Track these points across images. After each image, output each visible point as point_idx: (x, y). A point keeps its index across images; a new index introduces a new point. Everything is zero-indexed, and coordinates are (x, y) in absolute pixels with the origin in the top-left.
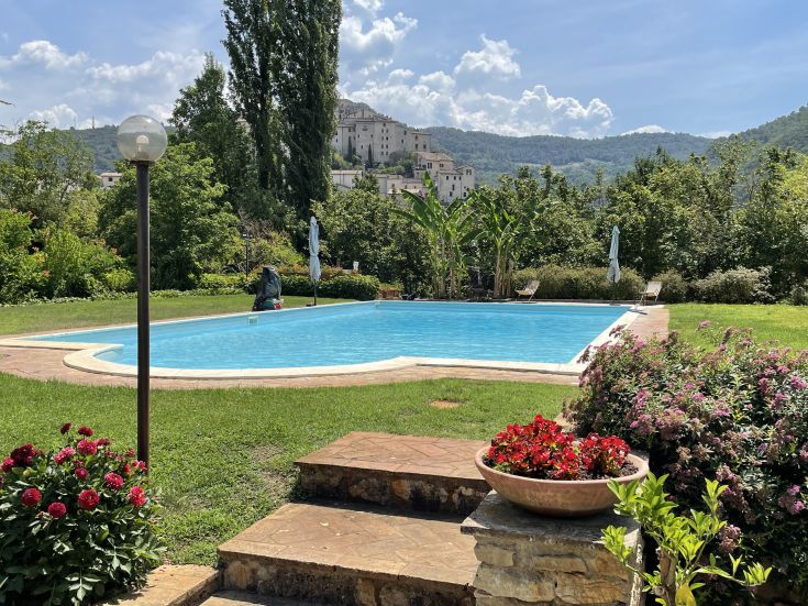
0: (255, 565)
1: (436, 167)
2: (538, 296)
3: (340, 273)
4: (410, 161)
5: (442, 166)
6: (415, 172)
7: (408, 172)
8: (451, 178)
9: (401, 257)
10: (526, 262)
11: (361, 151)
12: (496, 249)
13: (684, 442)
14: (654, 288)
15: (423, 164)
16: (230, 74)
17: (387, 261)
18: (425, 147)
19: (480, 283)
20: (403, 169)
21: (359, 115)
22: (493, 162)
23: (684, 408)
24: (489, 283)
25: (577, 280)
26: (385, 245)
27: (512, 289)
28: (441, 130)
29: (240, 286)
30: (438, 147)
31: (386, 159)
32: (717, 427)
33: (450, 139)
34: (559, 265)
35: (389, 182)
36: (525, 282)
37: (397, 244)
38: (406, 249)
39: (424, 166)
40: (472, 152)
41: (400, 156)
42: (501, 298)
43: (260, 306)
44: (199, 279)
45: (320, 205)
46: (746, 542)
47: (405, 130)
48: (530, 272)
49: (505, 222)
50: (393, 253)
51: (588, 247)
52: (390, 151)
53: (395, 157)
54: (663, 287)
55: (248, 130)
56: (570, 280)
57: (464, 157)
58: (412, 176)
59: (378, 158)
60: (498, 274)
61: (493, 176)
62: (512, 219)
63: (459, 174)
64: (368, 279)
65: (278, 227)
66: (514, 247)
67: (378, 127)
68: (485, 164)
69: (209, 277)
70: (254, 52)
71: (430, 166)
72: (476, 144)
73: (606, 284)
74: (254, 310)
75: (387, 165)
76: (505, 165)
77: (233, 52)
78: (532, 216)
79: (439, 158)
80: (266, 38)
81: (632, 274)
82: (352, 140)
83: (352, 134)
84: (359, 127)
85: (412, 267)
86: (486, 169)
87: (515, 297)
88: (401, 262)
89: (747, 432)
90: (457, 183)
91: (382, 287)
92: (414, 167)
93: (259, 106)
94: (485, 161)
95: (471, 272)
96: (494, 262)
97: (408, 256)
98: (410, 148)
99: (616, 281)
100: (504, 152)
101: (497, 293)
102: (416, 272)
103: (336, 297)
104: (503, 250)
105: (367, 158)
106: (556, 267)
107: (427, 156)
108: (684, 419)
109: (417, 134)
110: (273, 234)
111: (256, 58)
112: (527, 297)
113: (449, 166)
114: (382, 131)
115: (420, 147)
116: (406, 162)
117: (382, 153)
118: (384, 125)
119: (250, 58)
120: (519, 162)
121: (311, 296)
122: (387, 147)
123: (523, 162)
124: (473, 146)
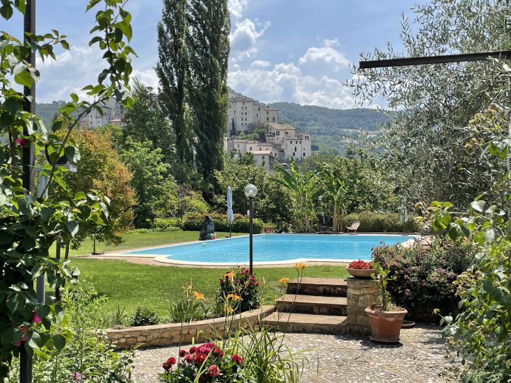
0: (285, 304)
1: (282, 134)
2: (360, 230)
3: (239, 218)
4: (263, 130)
5: (287, 133)
6: (267, 138)
7: (262, 138)
8: (294, 142)
9: (273, 206)
10: (351, 209)
12: (333, 203)
13: (397, 270)
15: (273, 131)
16: (159, 89)
17: (263, 208)
18: (274, 119)
19: (324, 223)
20: (258, 136)
22: (324, 128)
23: (397, 261)
24: (330, 223)
25: (383, 220)
26: (262, 198)
27: (344, 226)
28: (284, 105)
29: (178, 226)
30: (283, 118)
31: (245, 128)
32: (406, 266)
33: (291, 111)
34: (372, 211)
35: (247, 145)
36: (351, 222)
37: (269, 198)
38: (276, 201)
39: (274, 134)
40: (308, 121)
41: (256, 126)
42: (338, 232)
43: (203, 237)
44: (153, 221)
45: (220, 173)
46: (412, 294)
47: (259, 106)
48: (354, 216)
49: (339, 185)
50: (268, 204)
51: (390, 199)
52: (248, 123)
53: (252, 127)
55: (170, 124)
56: (379, 221)
57: (301, 125)
58: (265, 141)
59: (239, 127)
60: (335, 217)
61: (324, 138)
62: (342, 183)
63: (299, 140)
64: (256, 221)
65: (194, 187)
66: (345, 200)
67: (239, 105)
68: (319, 130)
69: (158, 220)
71: (278, 133)
72: (310, 115)
73: (400, 223)
74: (200, 240)
75: (246, 133)
76: (333, 130)
77: (161, 75)
78: (355, 182)
79: (284, 128)
80: (181, 65)
85: (279, 212)
86: (319, 133)
87: (346, 231)
88: (273, 210)
89: (413, 268)
90: (298, 145)
91: (264, 225)
92: (266, 134)
93: (177, 108)
94: (317, 127)
95: (319, 216)
96: (332, 210)
97: (277, 205)
98: (263, 120)
99: (406, 221)
100: (332, 121)
101: (334, 228)
102: (282, 215)
103: (238, 232)
104: (338, 202)
105: (231, 128)
106: (370, 213)
107: (276, 126)
108: (396, 264)
109: (267, 109)
110: (192, 192)
111: (175, 78)
112: (353, 231)
113: (292, 133)
114: (243, 108)
115: (271, 119)
116: (260, 130)
117: (242, 124)
118: (244, 104)
119: (172, 78)
120: (343, 128)
121: (229, 232)
122: (246, 119)
123: (346, 128)
124: (309, 116)
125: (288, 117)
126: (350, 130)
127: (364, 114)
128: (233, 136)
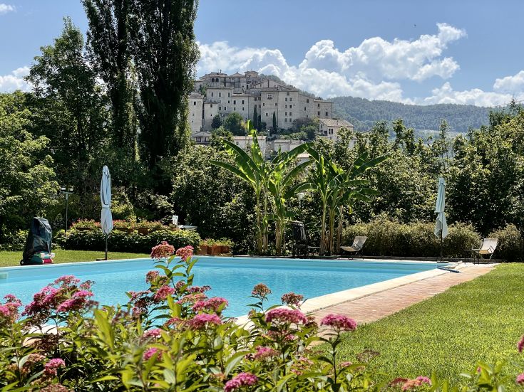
3: (158, 228)
4: (312, 127)
11: (266, 118)
14: (489, 246)
15: (324, 129)
16: (88, 34)
18: (327, 114)
21: (265, 85)
31: (289, 125)
33: (357, 108)
39: (326, 132)
41: (303, 123)
47: (308, 98)
49: (334, 174)
52: (294, 118)
53: (298, 125)
54: (499, 244)
59: (282, 125)
67: (282, 96)
70: (113, 14)
71: (331, 132)
72: (381, 112)
74: (22, 265)
79: (340, 125)
81: (467, 230)
82: (258, 107)
83: (257, 103)
84: (264, 97)
92: (316, 132)
98: (313, 116)
99: (444, 237)
100: (408, 120)
105: (271, 125)
107: (329, 123)
109: (319, 101)
111: (114, 19)
112: (352, 253)
114: (286, 99)
115: (323, 113)
116: (308, 128)
117: (286, 120)
118: (288, 94)
119: (109, 20)
120: (423, 128)
121: (103, 250)
122: (291, 114)
123: (427, 128)
124: (379, 114)
125: (352, 115)
126: (432, 131)
127: (450, 111)
128: (273, 136)
